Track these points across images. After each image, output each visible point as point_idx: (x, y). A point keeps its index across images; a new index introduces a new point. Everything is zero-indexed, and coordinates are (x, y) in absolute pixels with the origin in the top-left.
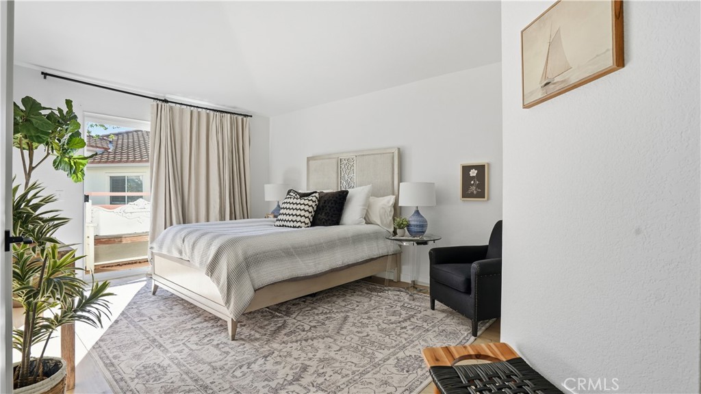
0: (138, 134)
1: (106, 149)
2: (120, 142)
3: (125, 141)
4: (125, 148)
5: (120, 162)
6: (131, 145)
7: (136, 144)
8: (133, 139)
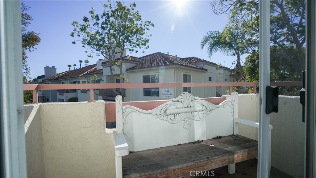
0: (154, 55)
1: (141, 62)
2: (147, 59)
3: (149, 58)
4: (149, 61)
5: (148, 67)
6: (152, 60)
7: (154, 59)
8: (152, 57)
